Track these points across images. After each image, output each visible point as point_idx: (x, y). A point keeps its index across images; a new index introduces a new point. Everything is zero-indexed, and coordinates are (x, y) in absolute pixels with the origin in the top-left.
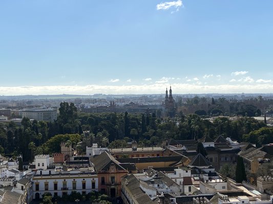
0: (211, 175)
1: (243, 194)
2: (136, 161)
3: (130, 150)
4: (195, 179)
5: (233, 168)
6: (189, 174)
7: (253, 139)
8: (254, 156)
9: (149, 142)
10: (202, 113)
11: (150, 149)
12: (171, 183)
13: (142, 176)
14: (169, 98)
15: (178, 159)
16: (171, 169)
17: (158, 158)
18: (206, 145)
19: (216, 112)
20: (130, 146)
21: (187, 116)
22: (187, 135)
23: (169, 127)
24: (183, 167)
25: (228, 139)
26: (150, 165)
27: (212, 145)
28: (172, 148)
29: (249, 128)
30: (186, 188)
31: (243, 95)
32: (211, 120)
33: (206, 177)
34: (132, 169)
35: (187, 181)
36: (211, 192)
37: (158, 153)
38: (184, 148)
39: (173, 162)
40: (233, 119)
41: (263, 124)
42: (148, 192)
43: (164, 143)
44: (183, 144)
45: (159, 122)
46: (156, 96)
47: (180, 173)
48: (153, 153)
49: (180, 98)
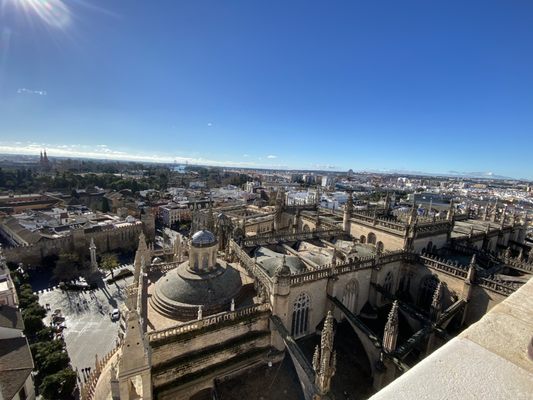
0: (84, 210)
1: (108, 219)
2: (14, 205)
3: (7, 197)
4: (71, 215)
5: (101, 204)
6: (65, 211)
7: (114, 187)
8: (115, 197)
9: (27, 190)
10: (75, 170)
11: (28, 196)
12: (49, 218)
13: (23, 216)
14: (44, 159)
15: (55, 201)
16: (49, 209)
17: (36, 201)
18: (79, 191)
19: (86, 170)
20: (7, 194)
21: (61, 172)
22: (61, 185)
23: (44, 179)
24: (59, 207)
25: (96, 187)
26: (29, 207)
27: (84, 191)
28: (49, 194)
29: (111, 180)
30: (64, 221)
31: (106, 160)
32: (83, 175)
33: (80, 212)
34: (10, 212)
35: (64, 216)
36: (84, 220)
37: (36, 198)
38: (60, 194)
39: (51, 204)
40: (100, 175)
41: (121, 178)
42: (27, 227)
43: (41, 191)
44: (59, 191)
45: (35, 176)
46: (31, 156)
47: (57, 211)
48: (31, 199)
49: (55, 160)
